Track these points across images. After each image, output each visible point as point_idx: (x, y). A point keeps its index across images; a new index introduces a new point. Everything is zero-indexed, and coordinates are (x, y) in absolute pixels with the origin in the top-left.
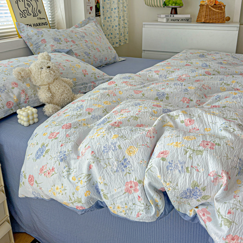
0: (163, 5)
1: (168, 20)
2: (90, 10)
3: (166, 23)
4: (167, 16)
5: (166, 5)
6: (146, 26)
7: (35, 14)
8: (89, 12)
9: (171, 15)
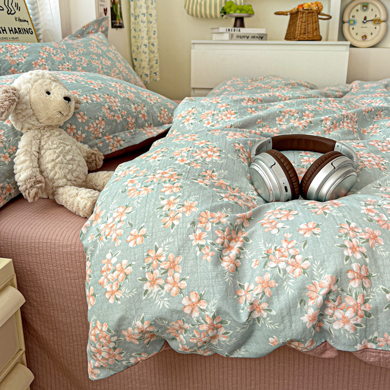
0: (221, 13)
1: (232, 36)
2: (104, 14)
3: (229, 40)
4: (229, 30)
5: (225, 13)
6: (196, 46)
7: (10, 10)
9: (236, 29)
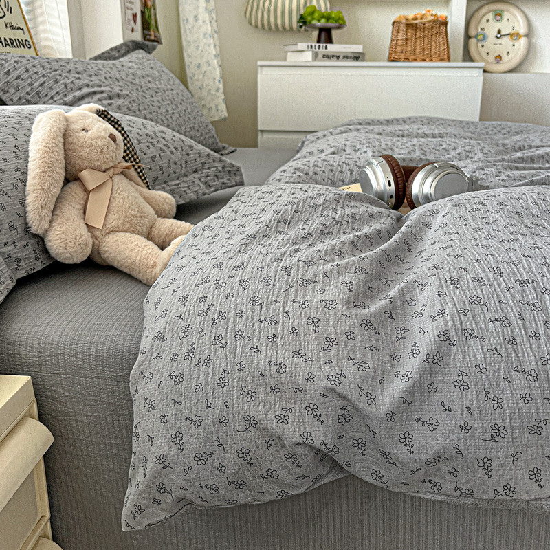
0: (298, 22)
2: (132, 22)
3: (313, 61)
4: (311, 47)
6: (265, 71)
8: (130, 28)
9: (321, 45)
